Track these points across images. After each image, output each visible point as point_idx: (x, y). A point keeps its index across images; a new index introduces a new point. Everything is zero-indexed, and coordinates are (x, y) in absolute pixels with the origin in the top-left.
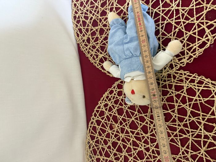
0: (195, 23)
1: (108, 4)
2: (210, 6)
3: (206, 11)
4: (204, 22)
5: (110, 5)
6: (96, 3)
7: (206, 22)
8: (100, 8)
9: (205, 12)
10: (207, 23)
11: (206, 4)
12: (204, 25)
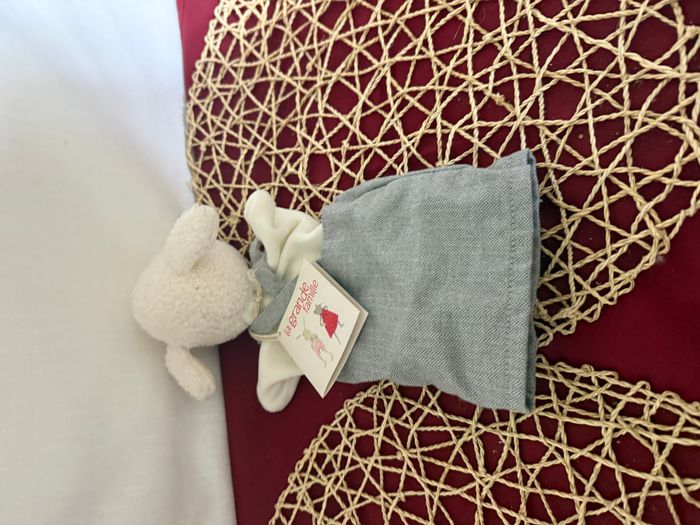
0: (596, 177)
1: (298, 108)
2: (645, 116)
3: (631, 134)
4: (630, 175)
5: (307, 109)
6: (262, 103)
7: (635, 174)
8: (274, 122)
9: (628, 137)
10: (638, 177)
11: (631, 109)
12: (629, 185)
